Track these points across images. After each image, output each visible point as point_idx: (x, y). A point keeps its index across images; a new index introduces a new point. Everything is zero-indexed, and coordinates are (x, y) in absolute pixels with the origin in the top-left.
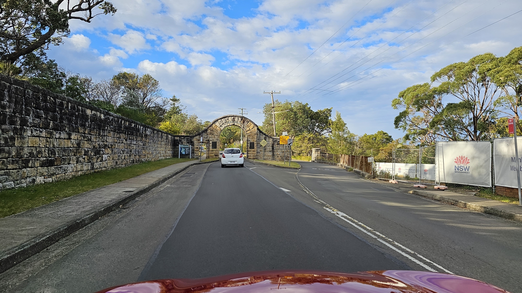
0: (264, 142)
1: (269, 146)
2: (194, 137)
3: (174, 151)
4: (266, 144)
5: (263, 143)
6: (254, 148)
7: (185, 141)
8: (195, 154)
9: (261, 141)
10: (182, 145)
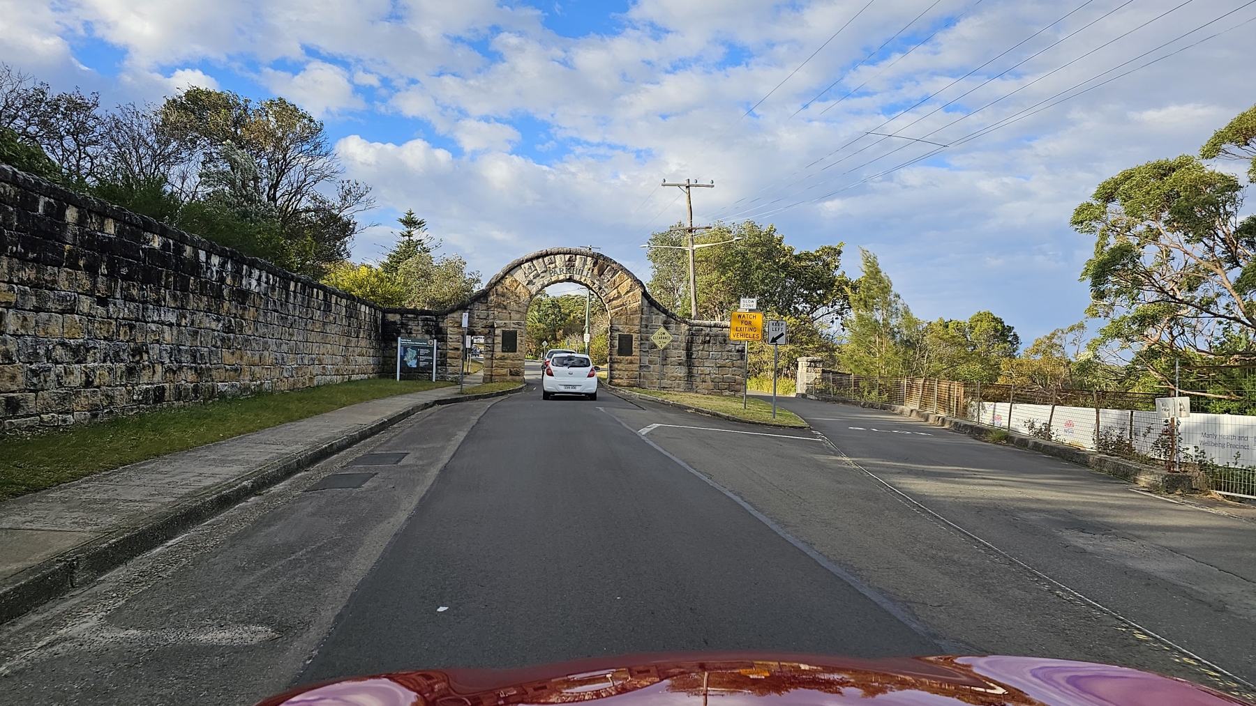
0: (664, 334)
1: (676, 349)
2: (447, 315)
3: (384, 357)
4: (668, 341)
5: (661, 337)
6: (630, 353)
7: (420, 328)
8: (450, 369)
9: (652, 333)
10: (409, 337)
